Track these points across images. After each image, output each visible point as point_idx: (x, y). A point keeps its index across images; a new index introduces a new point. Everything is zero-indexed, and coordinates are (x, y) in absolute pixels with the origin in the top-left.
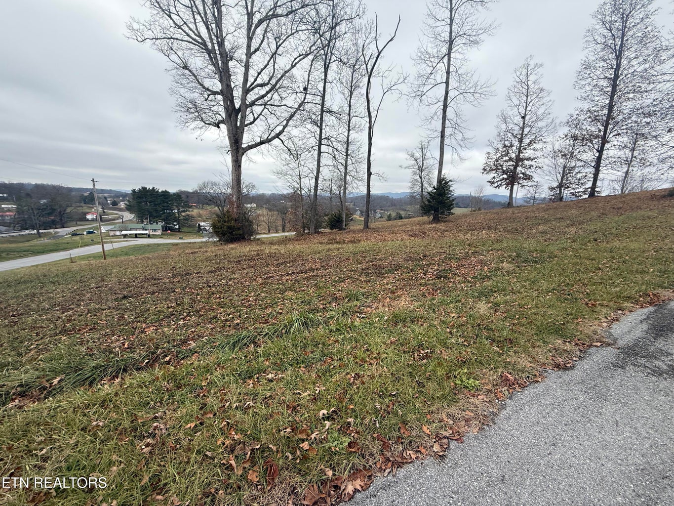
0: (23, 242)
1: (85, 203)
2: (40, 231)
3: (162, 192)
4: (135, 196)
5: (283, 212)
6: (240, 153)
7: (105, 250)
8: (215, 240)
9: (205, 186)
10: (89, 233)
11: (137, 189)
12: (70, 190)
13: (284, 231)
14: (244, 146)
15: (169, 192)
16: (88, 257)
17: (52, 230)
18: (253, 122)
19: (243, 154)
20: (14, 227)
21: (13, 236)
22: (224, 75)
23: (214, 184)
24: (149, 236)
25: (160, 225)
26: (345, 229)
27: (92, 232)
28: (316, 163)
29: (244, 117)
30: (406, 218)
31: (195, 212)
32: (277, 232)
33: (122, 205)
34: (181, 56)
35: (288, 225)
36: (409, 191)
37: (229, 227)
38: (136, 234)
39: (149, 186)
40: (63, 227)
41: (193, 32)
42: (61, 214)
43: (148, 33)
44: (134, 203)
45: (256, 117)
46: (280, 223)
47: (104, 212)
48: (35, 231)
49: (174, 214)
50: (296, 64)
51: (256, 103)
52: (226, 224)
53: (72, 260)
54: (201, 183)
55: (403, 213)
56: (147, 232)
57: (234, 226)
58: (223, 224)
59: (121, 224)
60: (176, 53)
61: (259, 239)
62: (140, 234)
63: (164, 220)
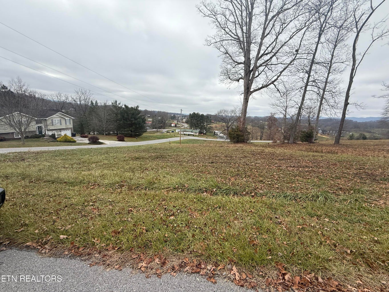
0: (153, 133)
1: (172, 119)
2: (158, 130)
3: (201, 115)
4: (190, 117)
5: (262, 127)
6: (249, 94)
7: (181, 139)
8: (229, 141)
9: (221, 112)
10: (172, 132)
11: (191, 113)
12: (168, 113)
13: (261, 139)
14: (251, 90)
15: (204, 115)
16: (174, 142)
17: (161, 130)
18: (258, 76)
19: (250, 95)
20: (151, 127)
21: (150, 131)
22: (247, 53)
23: (225, 111)
24: (193, 135)
25: (198, 130)
26: (314, 143)
27: (173, 132)
28: (301, 98)
29: (254, 74)
30: (370, 139)
31: (213, 125)
32: (257, 139)
33: (184, 120)
34: (225, 48)
35: (264, 137)
36: (381, 116)
37: (237, 135)
38: (189, 134)
39: (196, 112)
40: (164, 129)
41: (234, 34)
42: (164, 123)
43: (213, 41)
44: (189, 120)
45: (260, 73)
46: (259, 134)
47: (177, 123)
48: (156, 130)
49: (205, 125)
50: (293, 36)
51: (262, 65)
52: (236, 133)
53: (170, 143)
54: (219, 111)
55: (367, 135)
56: (193, 133)
57: (240, 135)
58: (234, 133)
59: (183, 129)
60: (224, 47)
61: (252, 143)
62: (190, 134)
63: (200, 128)
